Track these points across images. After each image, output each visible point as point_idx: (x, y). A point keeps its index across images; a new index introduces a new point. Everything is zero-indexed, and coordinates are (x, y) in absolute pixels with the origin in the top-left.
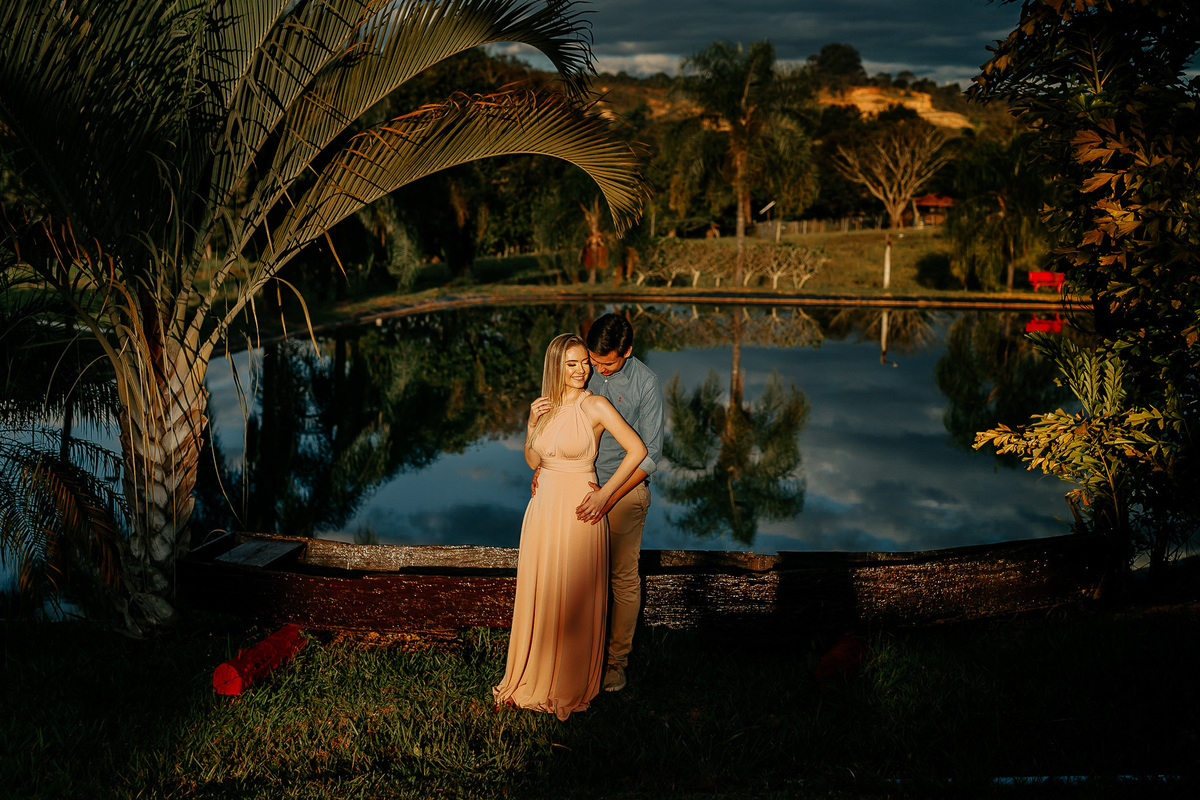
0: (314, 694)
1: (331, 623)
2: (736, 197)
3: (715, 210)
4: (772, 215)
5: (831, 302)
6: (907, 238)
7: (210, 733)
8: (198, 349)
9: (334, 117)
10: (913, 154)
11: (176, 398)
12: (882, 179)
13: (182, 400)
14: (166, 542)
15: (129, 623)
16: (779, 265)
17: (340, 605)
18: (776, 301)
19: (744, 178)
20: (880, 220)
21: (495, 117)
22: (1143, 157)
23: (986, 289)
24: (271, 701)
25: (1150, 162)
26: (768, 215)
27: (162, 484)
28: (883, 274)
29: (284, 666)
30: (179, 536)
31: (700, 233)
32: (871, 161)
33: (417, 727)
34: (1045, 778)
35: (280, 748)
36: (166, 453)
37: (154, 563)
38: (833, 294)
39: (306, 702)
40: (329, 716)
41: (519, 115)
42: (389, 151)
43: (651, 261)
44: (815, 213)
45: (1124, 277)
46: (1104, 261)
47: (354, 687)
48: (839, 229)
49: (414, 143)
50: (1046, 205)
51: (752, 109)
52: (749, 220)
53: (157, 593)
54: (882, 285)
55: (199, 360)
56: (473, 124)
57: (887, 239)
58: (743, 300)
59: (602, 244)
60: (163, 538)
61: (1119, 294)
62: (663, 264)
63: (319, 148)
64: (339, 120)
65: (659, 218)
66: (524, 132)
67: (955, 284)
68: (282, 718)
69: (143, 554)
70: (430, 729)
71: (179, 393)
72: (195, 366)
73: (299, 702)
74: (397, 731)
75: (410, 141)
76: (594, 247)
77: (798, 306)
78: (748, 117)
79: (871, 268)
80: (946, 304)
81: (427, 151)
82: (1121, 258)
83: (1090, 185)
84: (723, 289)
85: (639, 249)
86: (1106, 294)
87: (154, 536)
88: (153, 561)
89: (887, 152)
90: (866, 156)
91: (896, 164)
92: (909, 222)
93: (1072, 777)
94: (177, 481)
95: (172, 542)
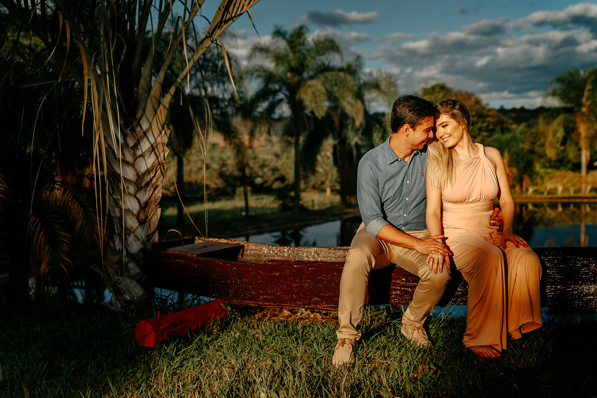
2: (581, 148)
8: (161, 99)
11: (145, 134)
13: (150, 135)
14: (138, 239)
19: (585, 138)
24: (180, 353)
27: (135, 196)
30: (149, 237)
36: (137, 174)
37: (129, 254)
43: (536, 181)
51: (588, 102)
53: (130, 277)
55: (161, 107)
58: (586, 201)
59: (510, 174)
60: (136, 236)
62: (542, 183)
71: (148, 130)
72: (158, 111)
78: (588, 107)
84: (575, 196)
85: (529, 175)
87: (129, 234)
94: (147, 195)
95: (144, 241)
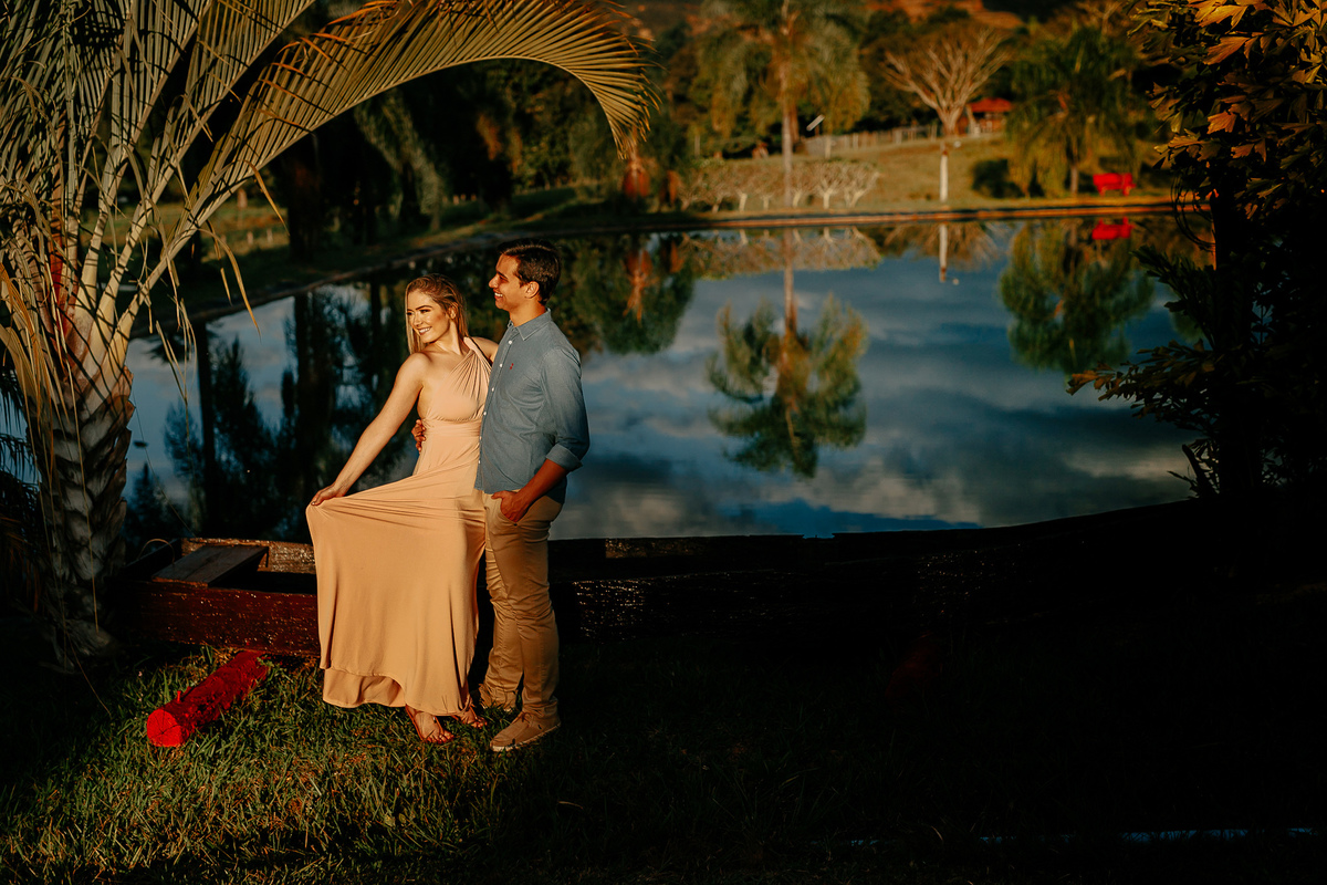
0: (271, 740)
1: (295, 648)
2: (781, 114)
3: (761, 129)
4: (821, 130)
5: (886, 218)
6: (963, 146)
7: (144, 798)
8: (116, 322)
9: (260, 23)
10: (966, 57)
11: (92, 383)
12: (935, 86)
13: (99, 384)
14: (95, 556)
15: (59, 655)
16: (830, 182)
17: (304, 626)
18: (827, 221)
19: (789, 91)
20: (934, 128)
21: (460, 13)
22: (1283, 14)
23: (1048, 195)
24: (221, 751)
25: (1293, 20)
26: (817, 131)
27: (85, 488)
28: (939, 187)
29: (239, 703)
30: (111, 549)
31: (747, 153)
32: (923, 67)
33: (392, 783)
34: (1192, 832)
35: (225, 817)
36: (85, 451)
37: (82, 582)
38: (887, 210)
39: (262, 751)
40: (288, 769)
41: (490, 10)
42: (330, 65)
43: (694, 186)
44: (867, 125)
45: (1270, 171)
46: (1238, 152)
47: (321, 730)
48: (891, 141)
49: (361, 52)
50: (1155, 85)
51: (793, 17)
52: (796, 136)
53: (89, 619)
54: (938, 196)
55: (117, 336)
56: (433, 24)
57: (943, 148)
58: (793, 222)
59: (643, 170)
60: (91, 553)
61: (1263, 194)
62: (708, 189)
63: (245, 64)
64: (267, 28)
65: (704, 140)
66: (498, 32)
67: (1016, 191)
68: (232, 774)
69: (67, 573)
70: (409, 786)
71: (96, 377)
72: (112, 344)
73: (253, 751)
74: (368, 789)
75: (356, 50)
76: (634, 174)
77: (850, 225)
78: (790, 26)
79: (926, 180)
80: (1008, 214)
81: (378, 62)
82: (1260, 148)
83: (1217, 54)
84: (773, 212)
85: (682, 173)
86: (1244, 195)
87: (79, 551)
88: (79, 579)
89: (939, 57)
90: (917, 61)
91: (948, 67)
92: (962, 129)
93: (1227, 831)
94: (102, 483)
95: (103, 556)
